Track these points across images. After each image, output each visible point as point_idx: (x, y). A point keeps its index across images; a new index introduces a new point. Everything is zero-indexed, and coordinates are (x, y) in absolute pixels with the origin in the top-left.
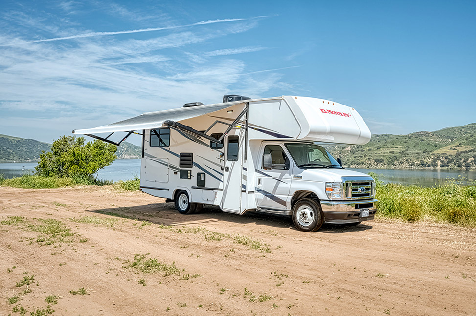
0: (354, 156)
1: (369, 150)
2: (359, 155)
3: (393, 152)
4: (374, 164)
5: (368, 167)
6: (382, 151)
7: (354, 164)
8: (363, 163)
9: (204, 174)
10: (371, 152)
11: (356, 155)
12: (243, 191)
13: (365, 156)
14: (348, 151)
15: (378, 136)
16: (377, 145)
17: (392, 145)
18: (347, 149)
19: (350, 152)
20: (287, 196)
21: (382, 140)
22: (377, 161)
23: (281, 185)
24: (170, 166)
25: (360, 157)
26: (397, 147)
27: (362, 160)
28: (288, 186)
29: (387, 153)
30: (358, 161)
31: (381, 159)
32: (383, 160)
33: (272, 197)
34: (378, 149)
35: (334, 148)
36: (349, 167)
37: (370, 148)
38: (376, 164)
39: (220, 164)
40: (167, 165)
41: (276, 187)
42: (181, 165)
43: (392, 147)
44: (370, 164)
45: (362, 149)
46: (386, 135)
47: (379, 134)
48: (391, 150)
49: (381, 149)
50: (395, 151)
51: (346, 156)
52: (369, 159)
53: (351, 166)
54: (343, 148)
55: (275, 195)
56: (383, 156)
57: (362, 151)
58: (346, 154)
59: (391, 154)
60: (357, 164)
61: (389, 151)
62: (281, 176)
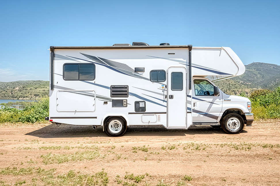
0: (21, 92)
1: (31, 89)
2: (24, 92)
3: (44, 90)
4: (34, 97)
5: (30, 99)
6: (38, 90)
7: (22, 97)
8: (27, 97)
9: (144, 101)
10: (32, 90)
11: (22, 92)
12: (188, 112)
13: (28, 92)
14: (17, 90)
15: (35, 81)
16: (35, 86)
17: (44, 87)
18: (16, 89)
19: (19, 90)
20: (219, 113)
21: (37, 83)
22: (36, 95)
23: (214, 105)
24: (97, 97)
25: (25, 93)
26: (47, 88)
27: (26, 95)
28: (221, 106)
29: (41, 91)
30: (24, 95)
31: (38, 94)
32: (39, 95)
33: (206, 115)
34: (36, 88)
35: (7, 88)
36: (18, 99)
37: (31, 88)
38: (35, 97)
39: (162, 93)
40: (94, 96)
41: (210, 108)
42: (113, 95)
43: (44, 88)
44: (31, 97)
45: (26, 88)
46: (39, 81)
47: (35, 80)
48: (43, 89)
49: (38, 89)
50: (46, 90)
51: (16, 93)
52: (31, 94)
53: (20, 99)
54: (14, 88)
55: (209, 113)
56: (39, 92)
57: (26, 90)
58: (16, 92)
59: (44, 91)
60: (23, 97)
61: (42, 90)
62: (214, 100)
